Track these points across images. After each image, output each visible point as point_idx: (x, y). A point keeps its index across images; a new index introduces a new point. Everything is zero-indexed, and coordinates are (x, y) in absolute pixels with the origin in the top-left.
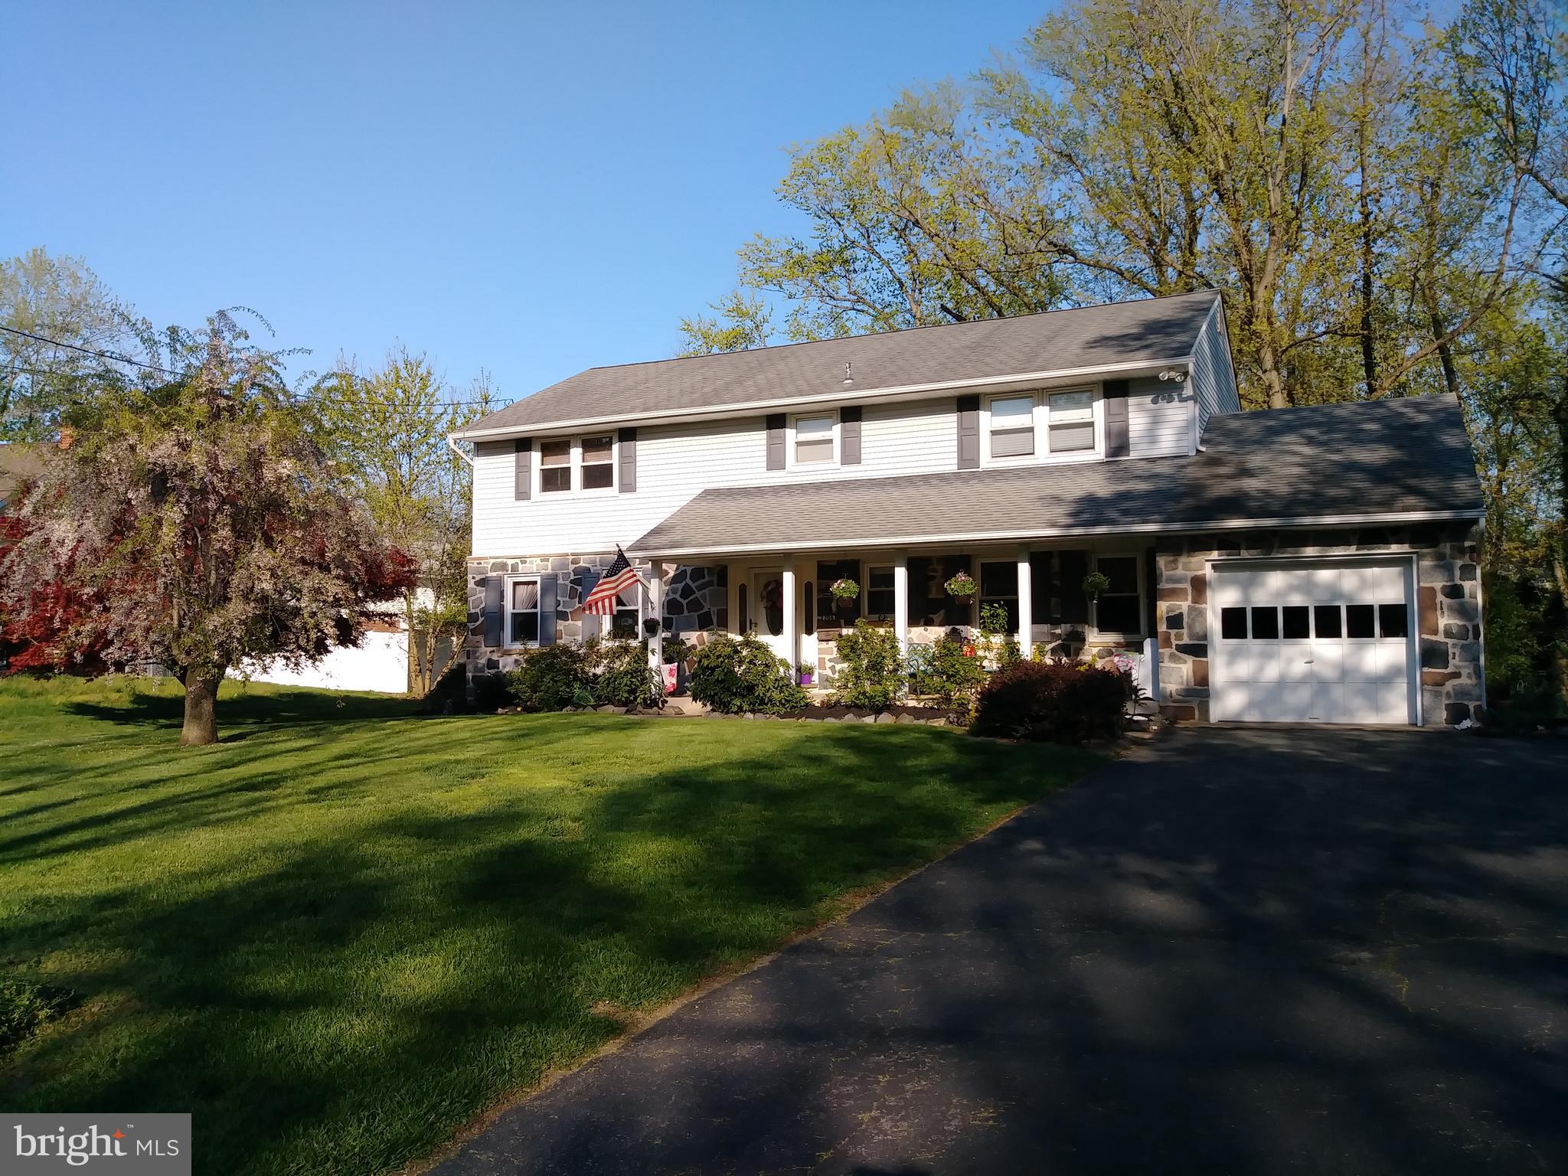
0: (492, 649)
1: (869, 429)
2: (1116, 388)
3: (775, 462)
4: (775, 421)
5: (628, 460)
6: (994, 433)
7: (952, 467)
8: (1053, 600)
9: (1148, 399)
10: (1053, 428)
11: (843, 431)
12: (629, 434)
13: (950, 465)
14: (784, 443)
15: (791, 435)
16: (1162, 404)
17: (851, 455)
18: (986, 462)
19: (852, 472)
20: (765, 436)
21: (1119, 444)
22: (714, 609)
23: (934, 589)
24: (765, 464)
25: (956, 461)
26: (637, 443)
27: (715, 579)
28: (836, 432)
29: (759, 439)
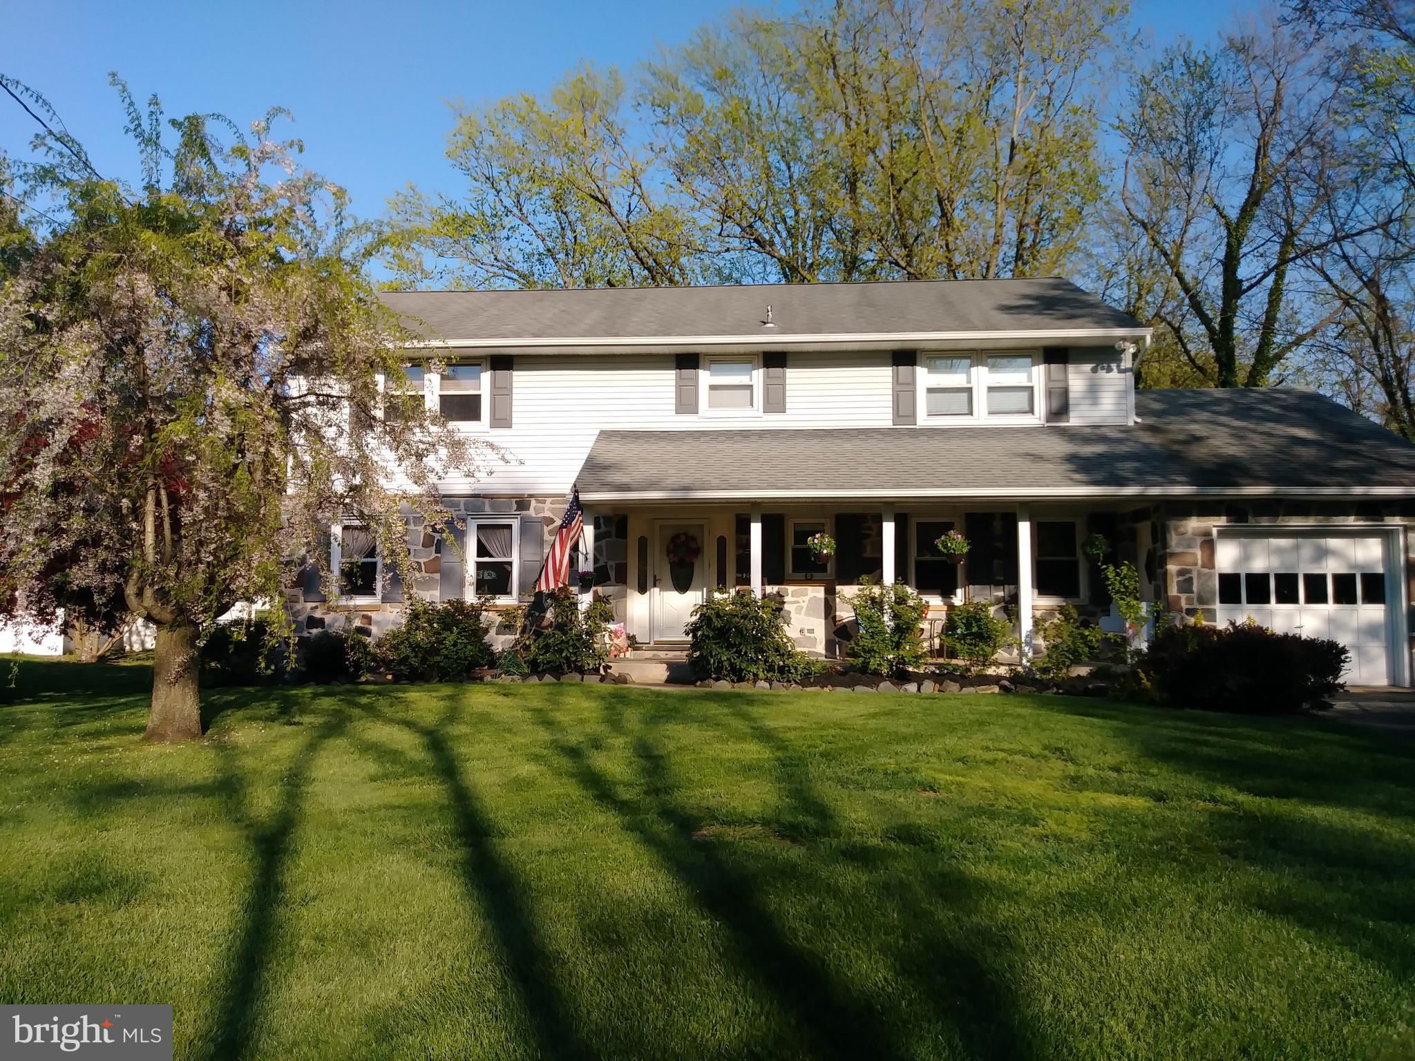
0: (314, 604)
1: (794, 377)
2: (1056, 355)
3: (686, 403)
4: (687, 361)
5: (502, 394)
6: (930, 391)
7: (887, 422)
8: (996, 562)
9: (1088, 367)
10: (991, 389)
11: (767, 377)
12: (502, 362)
13: (884, 419)
14: (696, 386)
15: (705, 377)
16: (1102, 374)
17: (775, 403)
18: (923, 420)
19: (774, 422)
20: (673, 377)
21: (1060, 409)
22: (611, 564)
23: (868, 549)
24: (673, 407)
25: (891, 417)
26: (515, 373)
27: (613, 530)
28: (757, 377)
29: (666, 379)
